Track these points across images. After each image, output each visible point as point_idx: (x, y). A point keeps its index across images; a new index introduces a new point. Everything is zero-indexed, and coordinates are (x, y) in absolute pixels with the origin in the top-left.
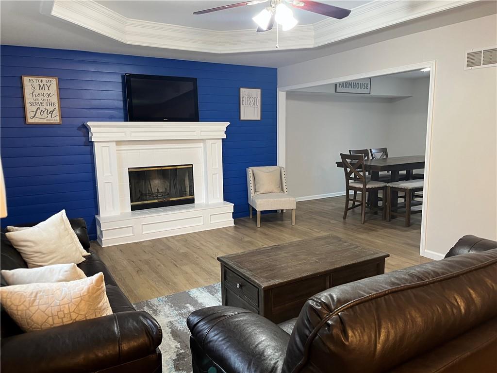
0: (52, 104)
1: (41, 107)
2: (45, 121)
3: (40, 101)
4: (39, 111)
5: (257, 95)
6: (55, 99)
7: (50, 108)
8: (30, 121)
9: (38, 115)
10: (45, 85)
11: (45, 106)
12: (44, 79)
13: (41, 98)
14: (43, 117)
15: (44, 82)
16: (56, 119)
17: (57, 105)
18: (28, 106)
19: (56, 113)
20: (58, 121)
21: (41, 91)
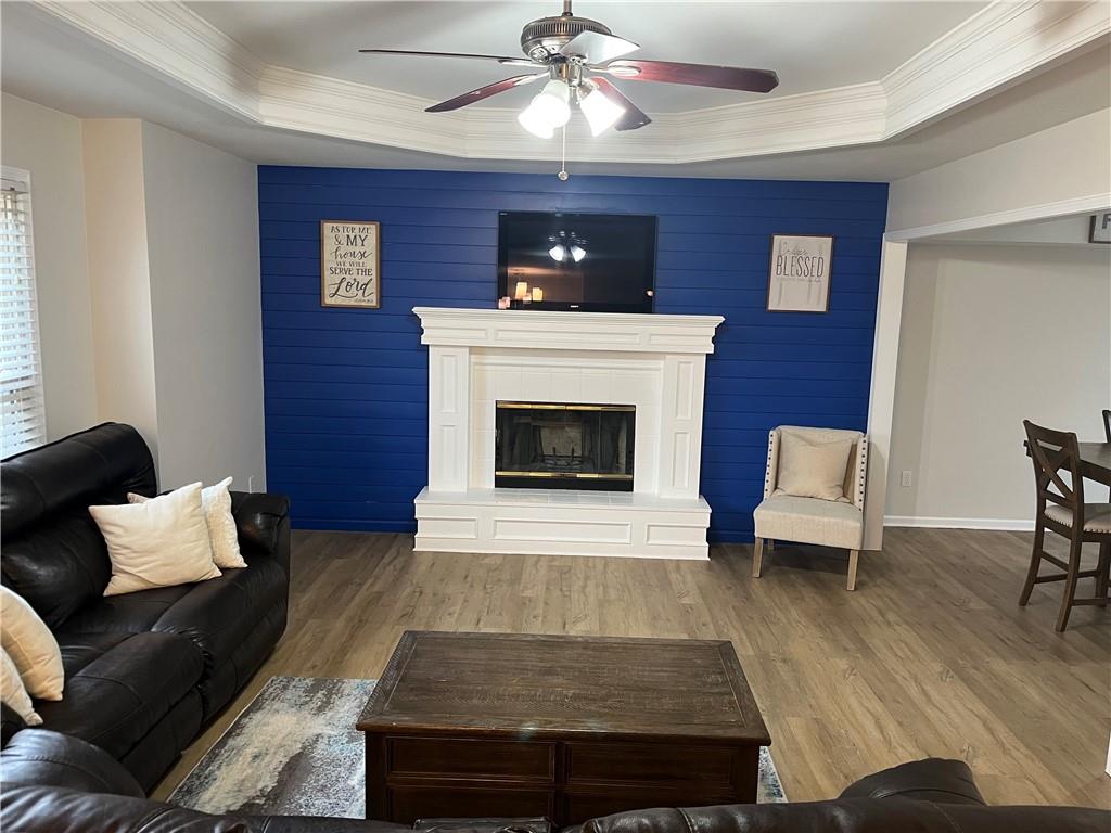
0: (366, 272)
1: (347, 276)
2: (352, 302)
3: (347, 266)
4: (344, 284)
5: (821, 253)
6: (371, 263)
7: (363, 279)
8: (329, 301)
9: (342, 291)
10: (358, 237)
11: (355, 276)
12: (357, 226)
13: (349, 259)
14: (349, 294)
15: (357, 231)
16: (371, 299)
17: (374, 273)
18: (327, 273)
19: (373, 288)
20: (374, 304)
21: (351, 249)
